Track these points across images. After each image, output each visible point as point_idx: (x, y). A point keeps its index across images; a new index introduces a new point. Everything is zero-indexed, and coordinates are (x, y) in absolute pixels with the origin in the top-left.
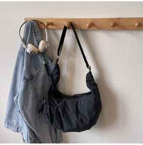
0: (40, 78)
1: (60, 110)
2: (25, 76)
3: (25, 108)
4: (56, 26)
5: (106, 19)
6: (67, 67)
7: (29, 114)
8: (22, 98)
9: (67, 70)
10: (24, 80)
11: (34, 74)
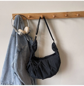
0: (25, 50)
1: (40, 67)
2: (18, 50)
3: (19, 70)
4: (33, 18)
5: (61, 13)
6: (40, 41)
7: (21, 73)
8: (17, 64)
9: (40, 43)
10: (17, 52)
11: (22, 48)
